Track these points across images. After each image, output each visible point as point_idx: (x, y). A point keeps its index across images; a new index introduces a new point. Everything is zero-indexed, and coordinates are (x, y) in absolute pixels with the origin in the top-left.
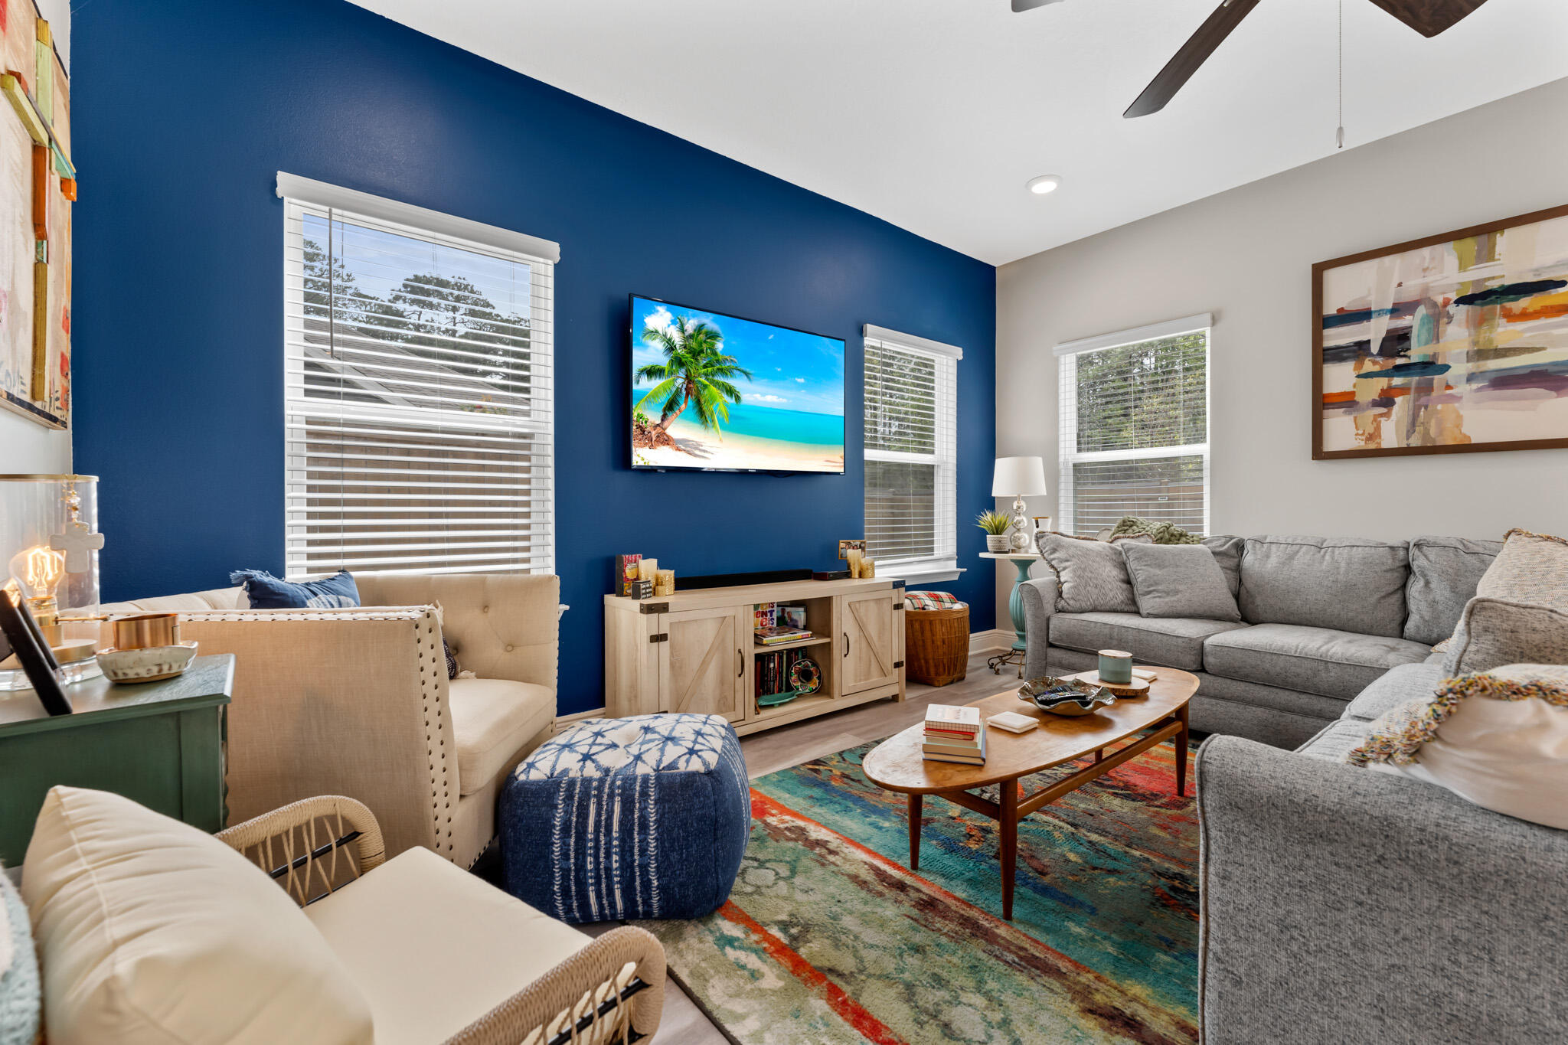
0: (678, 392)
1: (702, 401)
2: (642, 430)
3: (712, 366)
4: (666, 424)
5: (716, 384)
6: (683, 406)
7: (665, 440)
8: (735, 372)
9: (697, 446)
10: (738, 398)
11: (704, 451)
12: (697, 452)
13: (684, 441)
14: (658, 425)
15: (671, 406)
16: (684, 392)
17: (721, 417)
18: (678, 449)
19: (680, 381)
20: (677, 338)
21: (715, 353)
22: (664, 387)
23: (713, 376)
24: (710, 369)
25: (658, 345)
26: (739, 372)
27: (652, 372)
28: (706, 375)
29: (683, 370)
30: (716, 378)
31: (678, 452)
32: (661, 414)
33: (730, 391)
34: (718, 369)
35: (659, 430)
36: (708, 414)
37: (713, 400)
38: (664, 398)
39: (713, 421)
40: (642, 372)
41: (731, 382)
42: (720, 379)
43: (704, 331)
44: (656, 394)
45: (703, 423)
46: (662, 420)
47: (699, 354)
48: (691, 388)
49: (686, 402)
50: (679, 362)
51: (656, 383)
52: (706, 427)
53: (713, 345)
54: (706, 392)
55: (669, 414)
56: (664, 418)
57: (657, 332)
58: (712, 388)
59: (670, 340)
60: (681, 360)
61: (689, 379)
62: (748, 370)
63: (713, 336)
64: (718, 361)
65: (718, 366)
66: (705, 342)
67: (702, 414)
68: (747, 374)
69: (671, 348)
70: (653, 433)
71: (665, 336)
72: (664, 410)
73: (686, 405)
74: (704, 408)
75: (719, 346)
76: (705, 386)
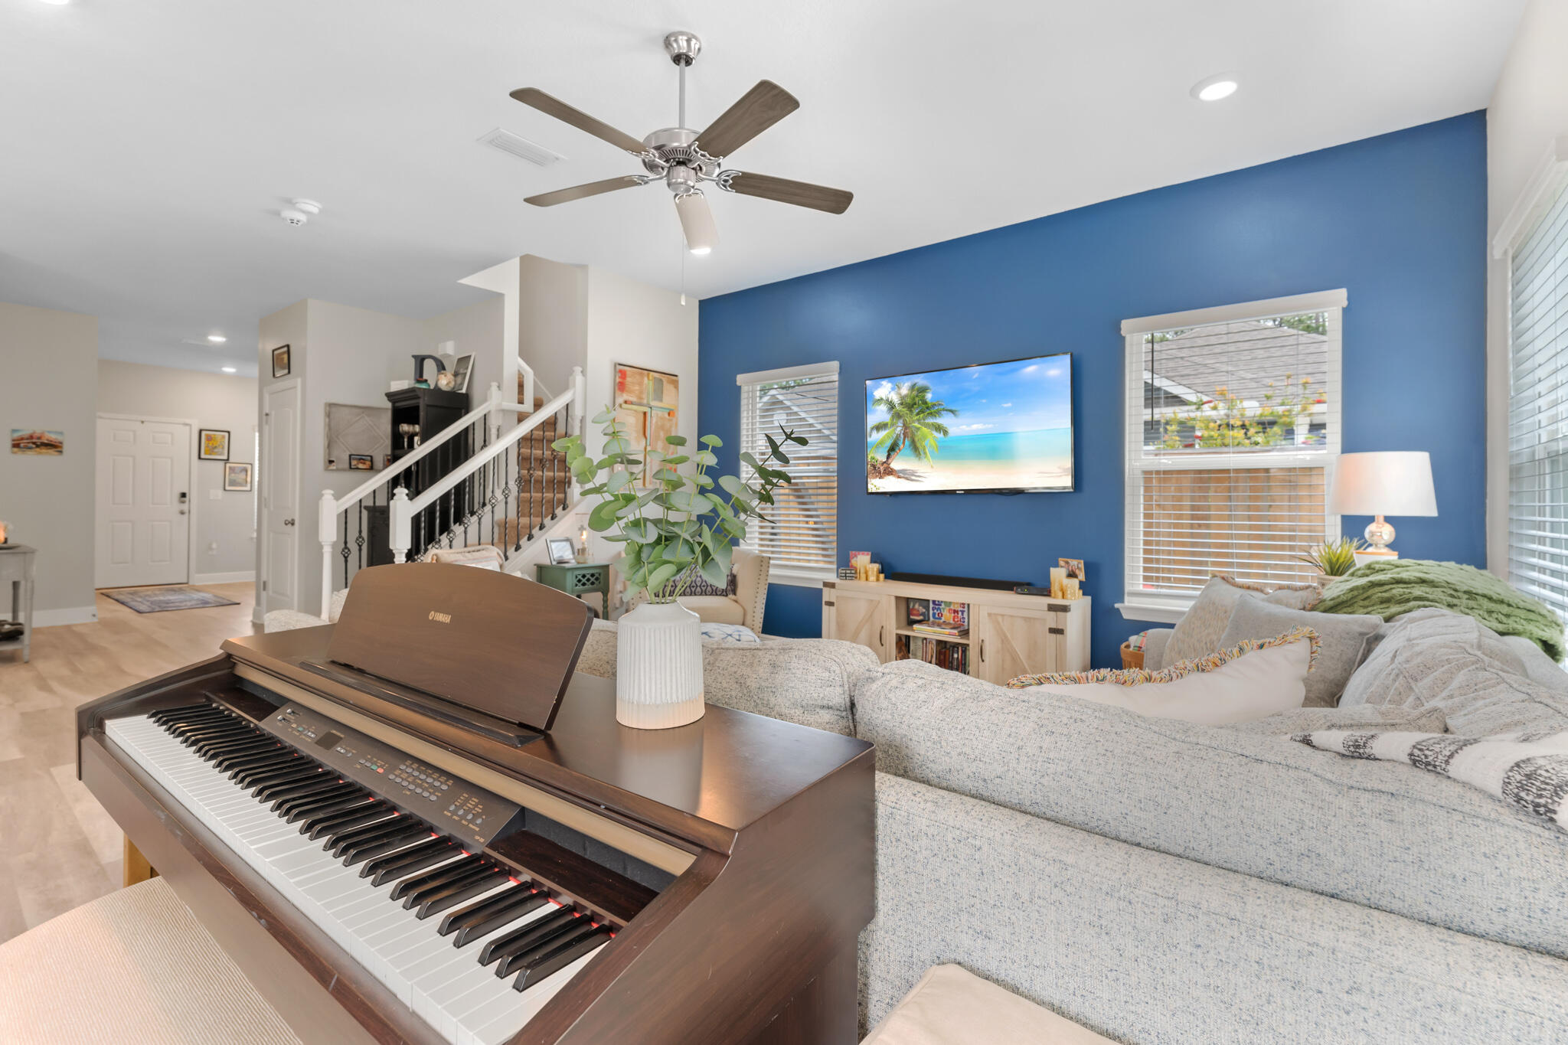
0: (898, 436)
1: (916, 439)
2: (874, 466)
3: (923, 412)
4: (890, 461)
5: (927, 426)
6: (901, 446)
7: (890, 472)
8: (942, 412)
9: (913, 473)
10: (946, 433)
11: (919, 476)
12: (913, 478)
13: (903, 471)
14: (885, 462)
15: (893, 449)
16: (902, 436)
17: (931, 449)
18: (899, 477)
19: (899, 429)
20: (896, 400)
21: (925, 402)
22: (888, 436)
23: (924, 420)
24: (921, 415)
25: (883, 408)
26: (945, 412)
27: (879, 427)
28: (918, 420)
29: (901, 421)
30: (926, 421)
31: (899, 479)
32: (887, 454)
33: (939, 428)
34: (928, 414)
35: (885, 465)
36: (921, 448)
37: (924, 437)
38: (889, 443)
39: (925, 453)
40: (872, 429)
41: (939, 421)
42: (930, 421)
43: (916, 387)
44: (882, 442)
45: (917, 456)
46: (887, 458)
47: (912, 406)
48: (908, 433)
49: (904, 443)
50: (898, 416)
51: (883, 434)
52: (920, 458)
53: (924, 397)
54: (919, 433)
55: (892, 453)
56: (888, 457)
57: (882, 399)
58: (924, 429)
59: (891, 402)
60: (899, 414)
61: (905, 426)
62: (953, 408)
63: (923, 390)
64: (927, 408)
65: (928, 412)
66: (917, 396)
67: (916, 450)
68: (952, 411)
69: (891, 406)
70: (882, 468)
71: (888, 400)
72: (889, 451)
73: (905, 446)
74: (918, 445)
75: (929, 396)
76: (918, 429)
